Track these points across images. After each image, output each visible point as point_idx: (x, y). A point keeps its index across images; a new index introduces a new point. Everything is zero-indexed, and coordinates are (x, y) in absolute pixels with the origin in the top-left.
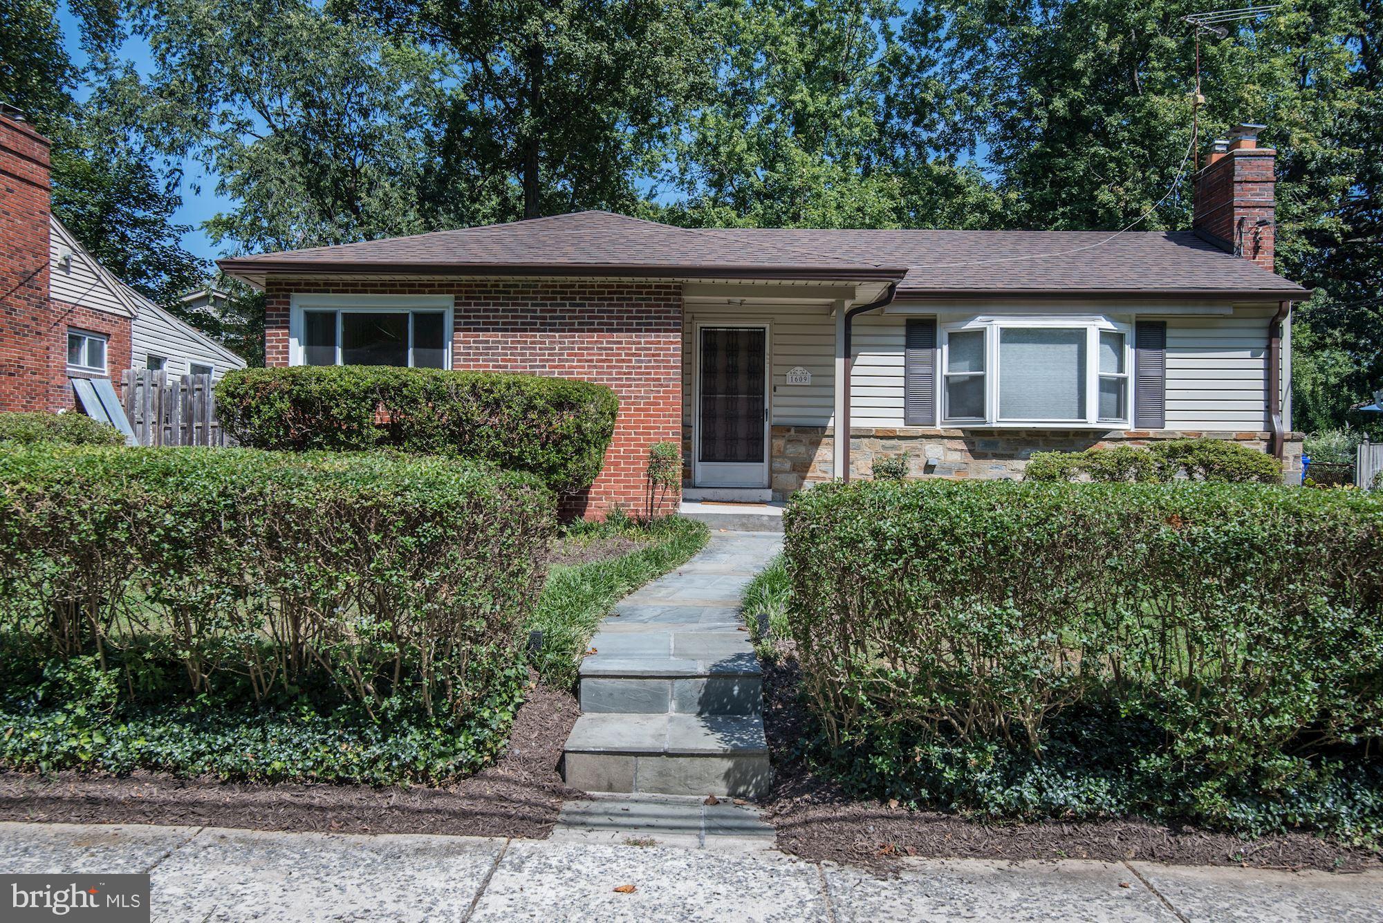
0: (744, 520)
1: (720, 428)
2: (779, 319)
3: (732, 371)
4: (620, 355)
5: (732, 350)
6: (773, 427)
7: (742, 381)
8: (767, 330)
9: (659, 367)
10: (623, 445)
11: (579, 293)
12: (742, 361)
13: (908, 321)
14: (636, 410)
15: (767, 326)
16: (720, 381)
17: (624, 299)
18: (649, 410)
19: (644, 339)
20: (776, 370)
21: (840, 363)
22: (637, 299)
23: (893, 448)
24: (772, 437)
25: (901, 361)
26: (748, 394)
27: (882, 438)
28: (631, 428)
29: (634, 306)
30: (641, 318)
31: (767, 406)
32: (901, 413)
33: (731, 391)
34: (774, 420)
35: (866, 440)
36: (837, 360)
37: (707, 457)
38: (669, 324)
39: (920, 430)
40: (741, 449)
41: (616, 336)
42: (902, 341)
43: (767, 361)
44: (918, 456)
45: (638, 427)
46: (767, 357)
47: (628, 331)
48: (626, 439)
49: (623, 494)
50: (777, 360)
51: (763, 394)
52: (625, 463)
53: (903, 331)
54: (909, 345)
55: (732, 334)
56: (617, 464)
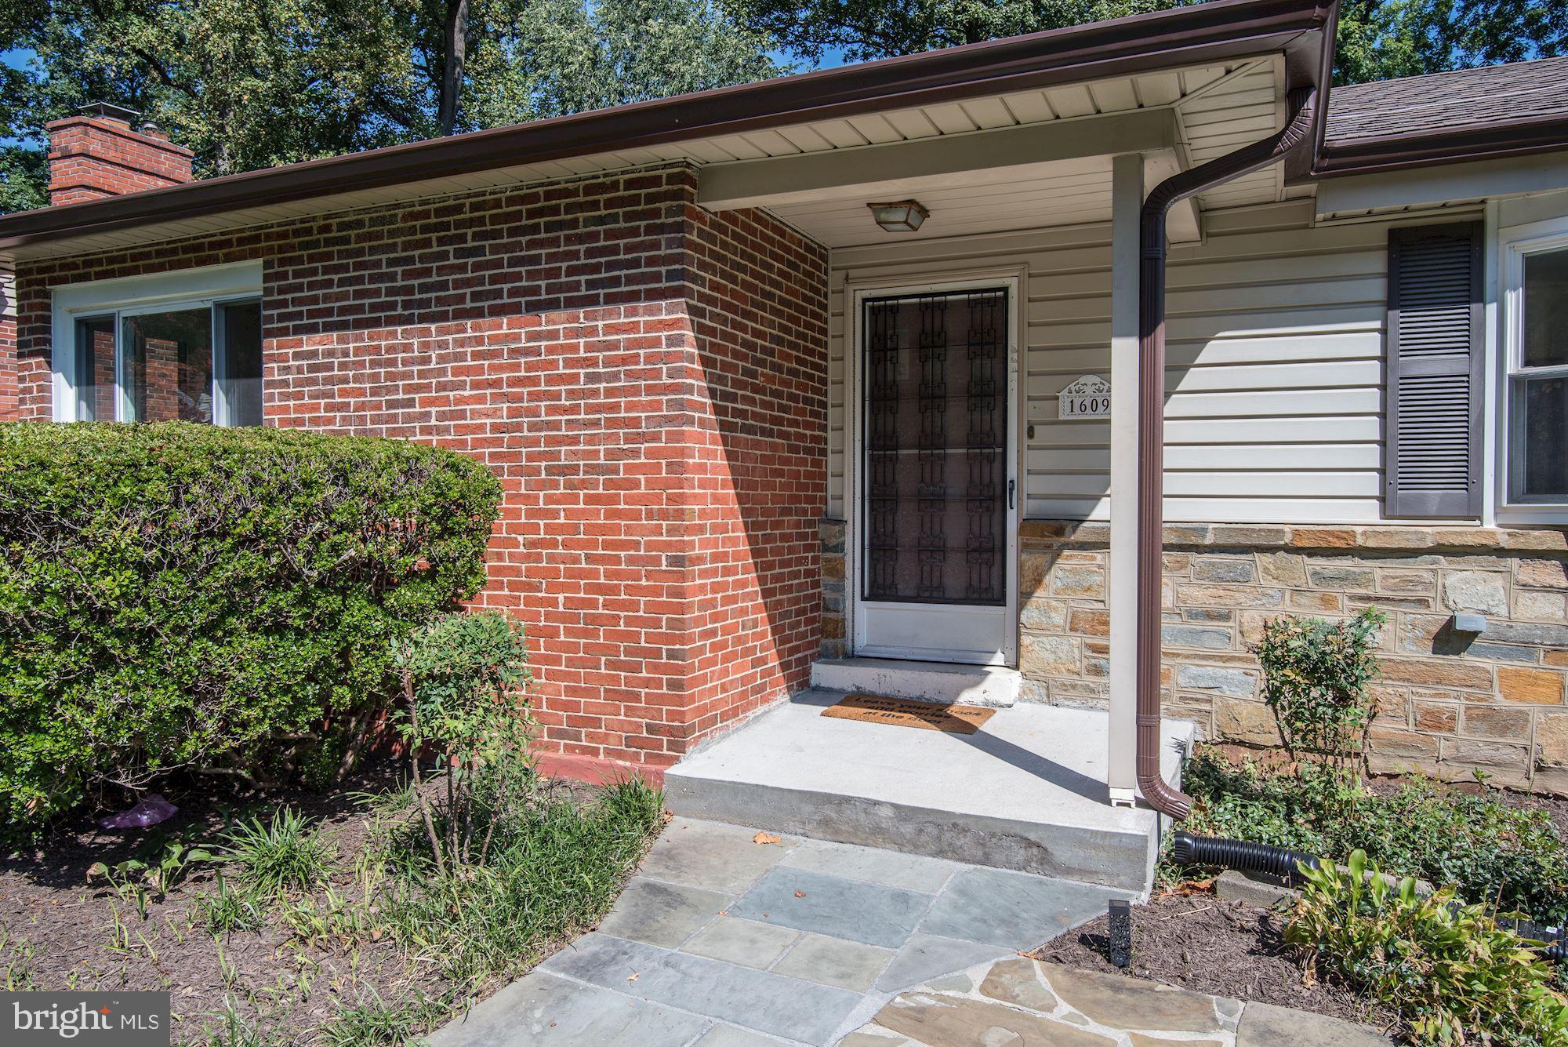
0: (829, 811)
1: (907, 525)
2: (1040, 263)
3: (931, 397)
4: (553, 364)
5: (930, 344)
6: (1029, 525)
7: (956, 418)
8: (1013, 293)
9: (635, 391)
10: (563, 588)
11: (471, 223)
12: (955, 369)
13: (1392, 233)
14: (589, 500)
15: (1013, 283)
16: (907, 420)
17: (561, 225)
18: (614, 500)
19: (604, 321)
20: (1036, 387)
21: (1124, 352)
22: (588, 222)
23: (1343, 579)
24: (1025, 547)
25: (1371, 344)
26: (969, 445)
27: (1311, 552)
28: (580, 545)
29: (581, 239)
30: (596, 268)
31: (1012, 473)
32: (1371, 484)
33: (932, 440)
34: (1030, 506)
35: (1265, 559)
36: (1116, 343)
37: (879, 590)
38: (657, 277)
39: (1430, 532)
40: (954, 572)
41: (546, 322)
42: (1377, 289)
43: (1012, 366)
44: (1423, 602)
45: (594, 544)
46: (1012, 356)
47: (571, 303)
48: (570, 574)
49: (566, 706)
50: (1035, 361)
51: (1004, 445)
52: (569, 632)
53: (1378, 263)
54: (1398, 297)
55: (933, 308)
56: (552, 633)
